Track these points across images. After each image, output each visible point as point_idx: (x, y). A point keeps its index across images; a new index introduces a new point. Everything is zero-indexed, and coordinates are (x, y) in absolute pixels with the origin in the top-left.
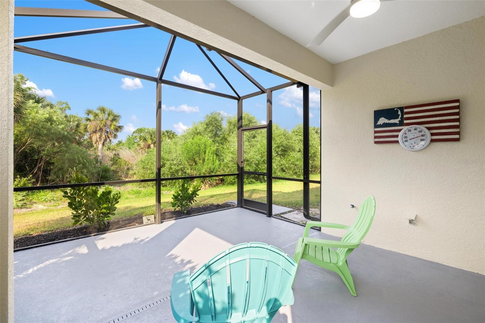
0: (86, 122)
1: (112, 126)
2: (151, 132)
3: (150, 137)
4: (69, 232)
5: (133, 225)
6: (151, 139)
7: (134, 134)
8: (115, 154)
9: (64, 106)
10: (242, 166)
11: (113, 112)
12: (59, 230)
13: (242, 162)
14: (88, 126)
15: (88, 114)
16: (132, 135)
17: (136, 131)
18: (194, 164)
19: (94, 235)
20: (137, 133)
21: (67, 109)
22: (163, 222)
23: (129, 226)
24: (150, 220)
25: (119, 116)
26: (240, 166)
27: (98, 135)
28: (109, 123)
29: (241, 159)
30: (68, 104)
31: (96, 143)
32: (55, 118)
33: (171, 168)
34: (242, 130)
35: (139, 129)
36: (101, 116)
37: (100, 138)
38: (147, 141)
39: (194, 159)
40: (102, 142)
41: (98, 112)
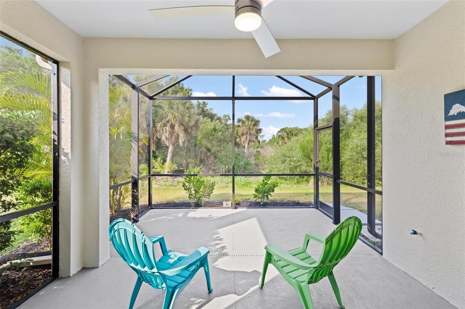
0: (238, 128)
1: (254, 129)
2: (288, 131)
3: (287, 135)
4: (185, 203)
5: (220, 207)
6: (288, 137)
7: (278, 134)
8: (257, 151)
9: (227, 117)
10: (318, 166)
11: (255, 118)
12: (186, 202)
13: (317, 163)
14: (239, 131)
15: (239, 122)
16: (277, 135)
17: (280, 130)
18: (309, 161)
19: (192, 208)
20: (281, 132)
21: (229, 119)
22: (237, 208)
23: (217, 207)
24: (228, 205)
25: (259, 121)
26: (316, 166)
27: (245, 137)
28: (252, 127)
29: (317, 159)
30: (229, 116)
31: (244, 143)
32: (217, 128)
33: (290, 165)
34: (317, 130)
35: (282, 129)
36: (246, 123)
37: (246, 139)
38: (284, 139)
39: (309, 156)
40: (248, 142)
41: (244, 119)
